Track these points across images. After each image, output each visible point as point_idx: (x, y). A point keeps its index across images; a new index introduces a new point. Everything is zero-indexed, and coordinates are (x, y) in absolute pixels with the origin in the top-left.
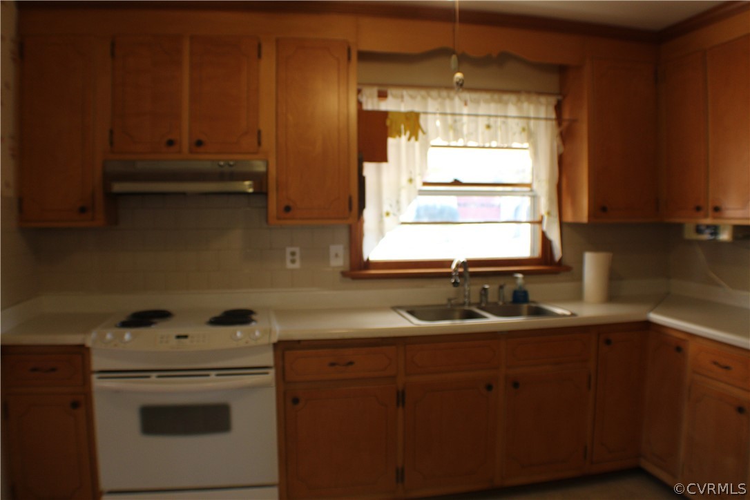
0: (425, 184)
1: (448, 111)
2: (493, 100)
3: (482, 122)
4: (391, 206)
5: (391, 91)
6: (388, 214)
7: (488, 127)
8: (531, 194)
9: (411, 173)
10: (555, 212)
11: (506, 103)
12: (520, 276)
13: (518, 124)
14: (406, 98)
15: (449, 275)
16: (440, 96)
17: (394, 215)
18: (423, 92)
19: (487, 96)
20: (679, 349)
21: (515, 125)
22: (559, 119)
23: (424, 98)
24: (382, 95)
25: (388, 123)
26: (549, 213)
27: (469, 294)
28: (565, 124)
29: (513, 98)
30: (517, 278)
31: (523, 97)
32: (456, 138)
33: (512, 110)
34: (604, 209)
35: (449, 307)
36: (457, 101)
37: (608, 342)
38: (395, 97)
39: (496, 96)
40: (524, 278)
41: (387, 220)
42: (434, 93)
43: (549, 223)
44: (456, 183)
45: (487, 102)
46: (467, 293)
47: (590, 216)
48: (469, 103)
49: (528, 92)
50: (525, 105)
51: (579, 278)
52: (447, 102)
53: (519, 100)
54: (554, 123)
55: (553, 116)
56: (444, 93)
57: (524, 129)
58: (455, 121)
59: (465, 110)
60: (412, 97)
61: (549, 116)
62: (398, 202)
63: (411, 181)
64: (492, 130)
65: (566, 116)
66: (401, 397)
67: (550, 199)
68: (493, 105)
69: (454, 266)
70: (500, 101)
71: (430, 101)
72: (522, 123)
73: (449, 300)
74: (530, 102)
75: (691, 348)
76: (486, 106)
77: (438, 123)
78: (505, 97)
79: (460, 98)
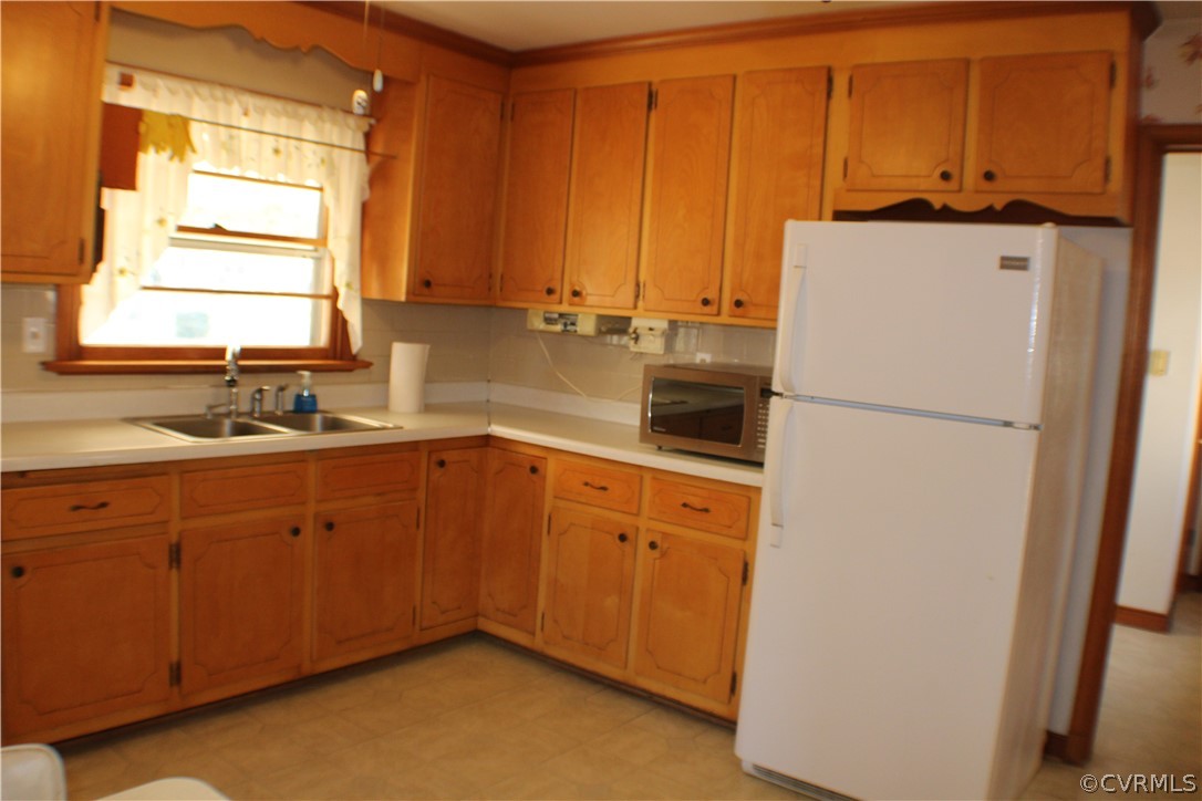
0: (182, 229)
1: (222, 121)
2: (287, 114)
3: (269, 142)
4: (127, 259)
5: (138, 77)
6: (122, 272)
7: (277, 151)
8: (315, 254)
9: (161, 209)
10: (357, 285)
11: (301, 119)
12: (306, 373)
13: (314, 153)
14: (163, 92)
15: (222, 370)
16: (213, 97)
17: (133, 274)
18: (188, 86)
19: (278, 105)
20: (534, 470)
21: (311, 153)
22: (368, 152)
23: (189, 96)
24: (126, 82)
25: (143, 128)
26: (348, 285)
27: (237, 400)
28: (376, 159)
29: (312, 112)
30: (301, 376)
31: (326, 114)
32: (231, 165)
33: (309, 131)
34: (428, 284)
35: (209, 417)
36: (236, 108)
37: (442, 464)
38: (145, 86)
39: (290, 107)
40: (311, 377)
41: (119, 280)
42: (204, 90)
43: (348, 298)
44: (218, 230)
45: (277, 114)
46: (234, 398)
47: (408, 293)
48: (252, 112)
49: (333, 108)
50: (328, 126)
51: (386, 379)
52: (221, 105)
53: (320, 118)
54: (363, 156)
55: (361, 145)
56: (218, 92)
57: (323, 161)
58: (231, 137)
59: (244, 123)
60: (173, 92)
61: (357, 147)
62: (138, 254)
63: (161, 222)
64: (282, 157)
65: (379, 148)
66: (175, 555)
67: (350, 264)
68: (284, 120)
69: (229, 356)
70: (295, 116)
71: (197, 102)
72: (322, 150)
73: (211, 407)
74: (334, 122)
75: (552, 468)
76: (275, 119)
77: (206, 137)
78: (303, 110)
79: (240, 102)
